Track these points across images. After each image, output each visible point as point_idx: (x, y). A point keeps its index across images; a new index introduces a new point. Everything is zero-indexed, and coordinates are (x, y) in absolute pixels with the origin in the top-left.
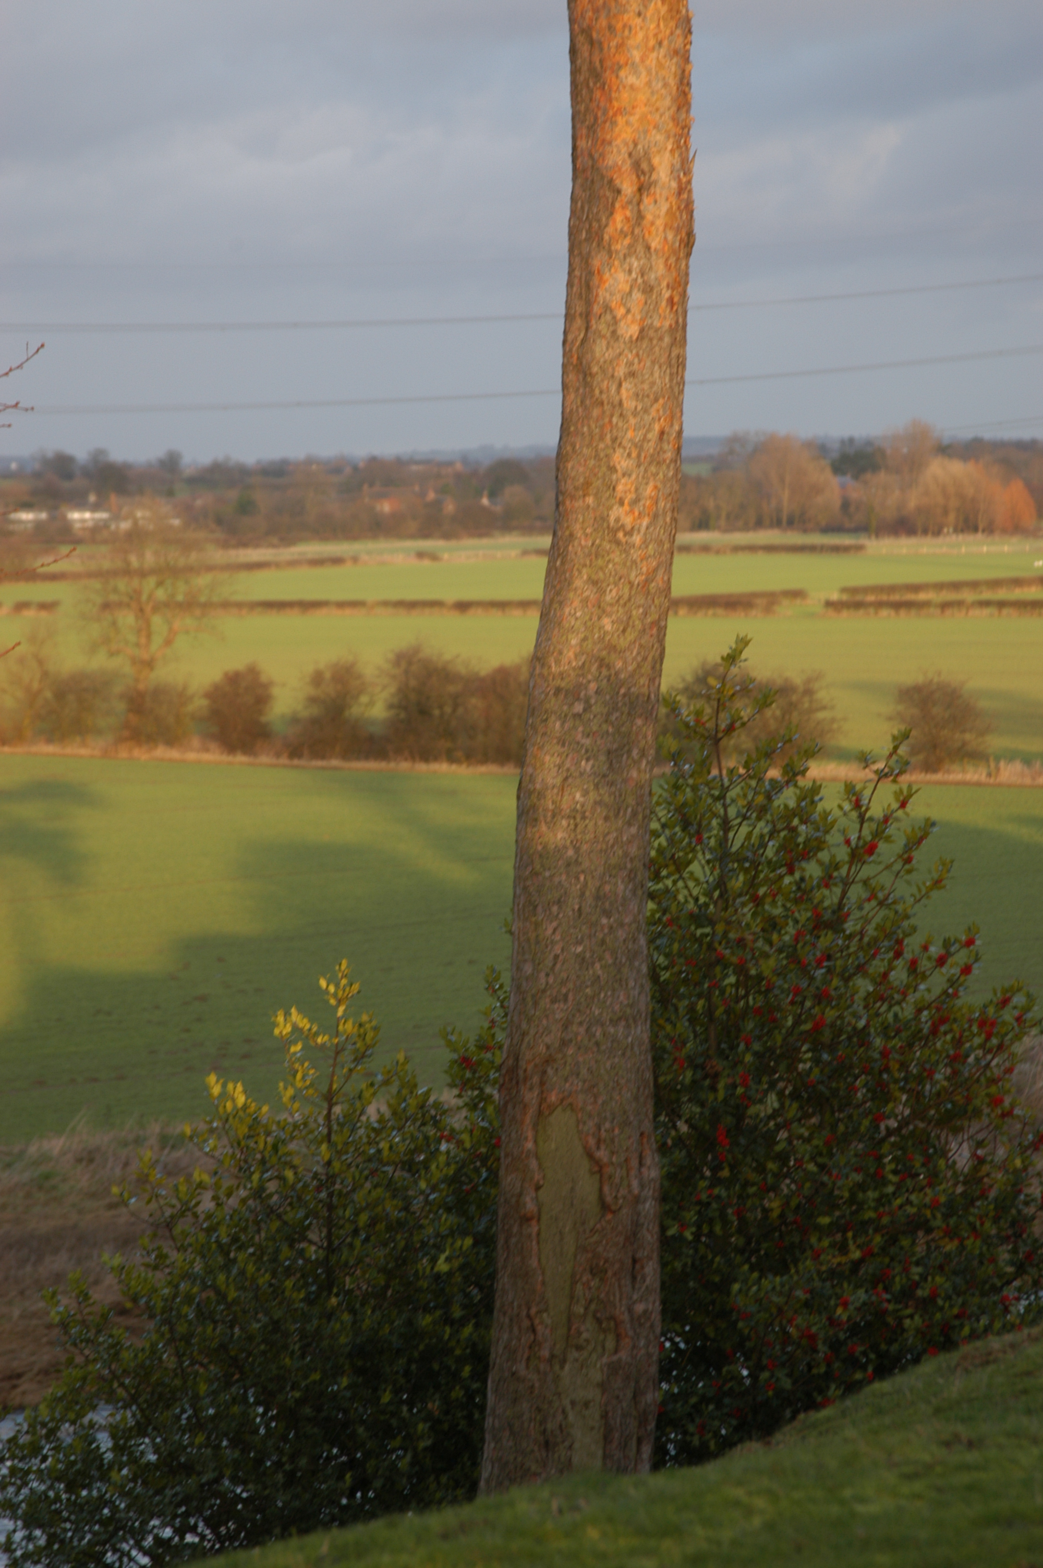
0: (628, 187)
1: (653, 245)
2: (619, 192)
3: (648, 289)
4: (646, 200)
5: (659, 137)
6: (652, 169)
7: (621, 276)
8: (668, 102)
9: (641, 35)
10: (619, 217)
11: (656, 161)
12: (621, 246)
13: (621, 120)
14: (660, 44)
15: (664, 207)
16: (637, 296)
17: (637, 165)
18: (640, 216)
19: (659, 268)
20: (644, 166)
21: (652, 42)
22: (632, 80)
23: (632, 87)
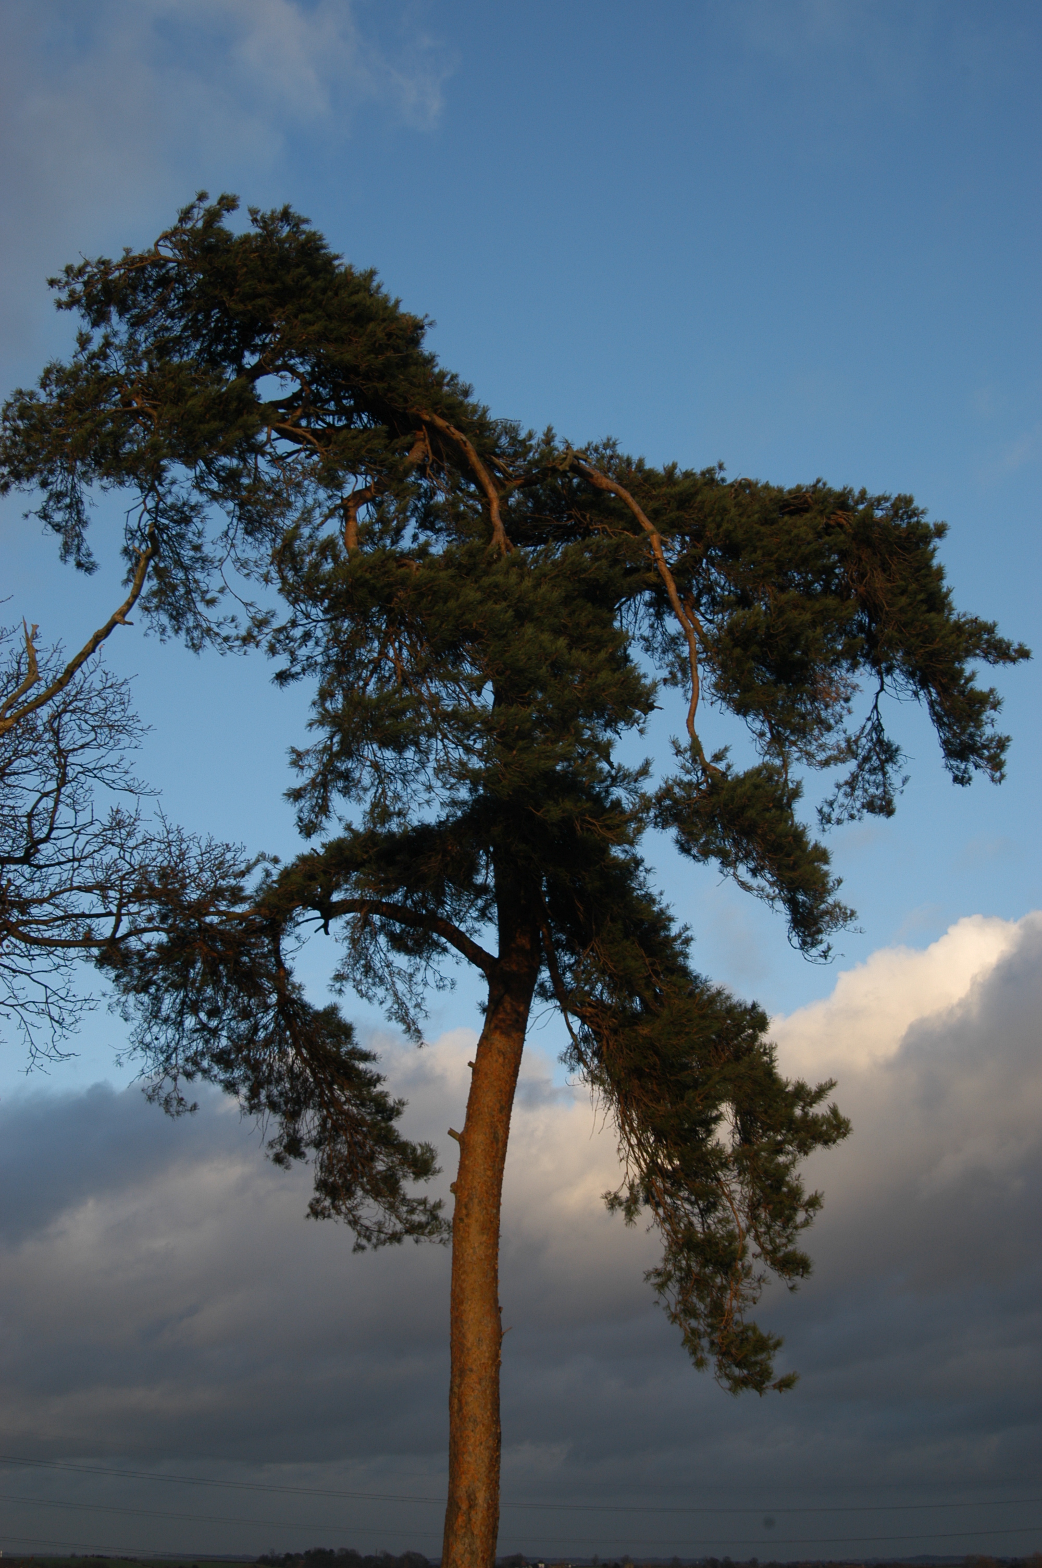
0: (464, 1507)
1: (475, 1532)
2: (460, 1508)
3: (472, 1553)
4: (473, 1513)
5: (480, 1485)
6: (476, 1498)
7: (460, 1546)
8: (484, 1469)
9: (473, 1440)
10: (460, 1520)
11: (478, 1495)
12: (461, 1532)
13: (463, 1477)
14: (481, 1444)
15: (480, 1515)
16: (467, 1555)
17: (469, 1496)
18: (470, 1520)
19: (478, 1542)
20: (472, 1497)
21: (478, 1443)
22: (469, 1459)
23: (469, 1462)
